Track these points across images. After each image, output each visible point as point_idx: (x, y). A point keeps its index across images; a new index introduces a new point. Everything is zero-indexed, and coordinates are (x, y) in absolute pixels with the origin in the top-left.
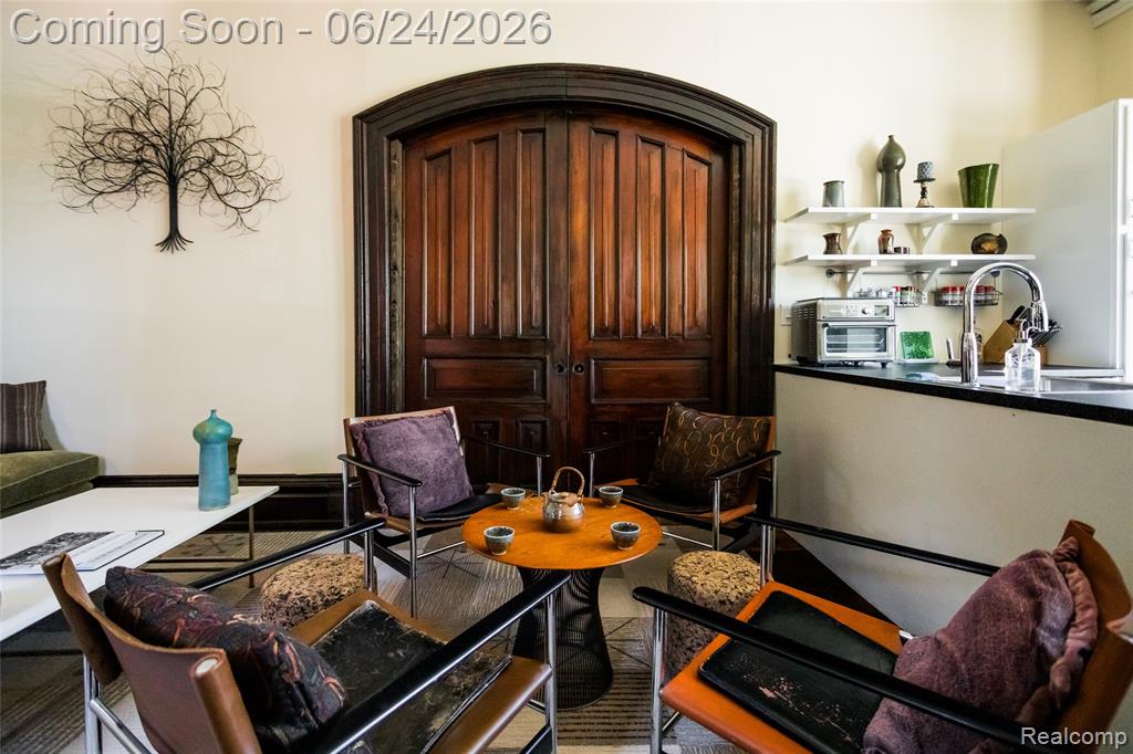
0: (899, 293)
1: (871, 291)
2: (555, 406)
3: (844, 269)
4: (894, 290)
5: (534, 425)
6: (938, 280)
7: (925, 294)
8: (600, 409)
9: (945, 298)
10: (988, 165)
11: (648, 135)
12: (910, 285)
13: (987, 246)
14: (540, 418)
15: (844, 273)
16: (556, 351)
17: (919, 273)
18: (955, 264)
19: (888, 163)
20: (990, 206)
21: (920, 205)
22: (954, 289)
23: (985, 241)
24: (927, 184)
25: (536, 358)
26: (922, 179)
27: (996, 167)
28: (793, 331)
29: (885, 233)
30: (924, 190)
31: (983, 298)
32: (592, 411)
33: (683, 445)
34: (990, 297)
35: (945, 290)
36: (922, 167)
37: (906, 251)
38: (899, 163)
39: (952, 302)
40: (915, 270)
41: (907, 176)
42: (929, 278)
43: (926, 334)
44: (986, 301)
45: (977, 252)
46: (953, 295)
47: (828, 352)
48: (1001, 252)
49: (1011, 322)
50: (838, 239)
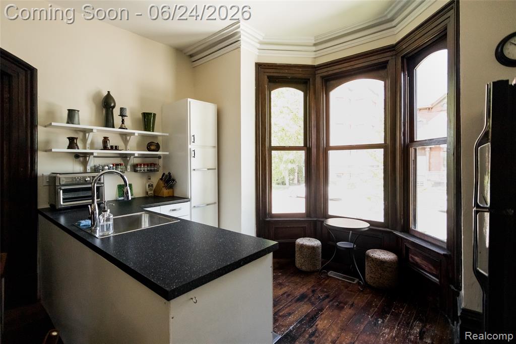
0: (114, 167)
1: (99, 166)
4: (112, 166)
6: (134, 160)
7: (129, 167)
9: (137, 169)
10: (152, 113)
12: (122, 162)
13: (152, 147)
15: (84, 157)
17: (126, 158)
18: (137, 155)
20: (153, 131)
21: (122, 128)
22: (141, 165)
23: (151, 145)
24: (124, 118)
26: (122, 115)
27: (155, 115)
28: (49, 190)
29: (105, 138)
30: (123, 121)
31: (153, 169)
34: (156, 168)
35: (137, 165)
36: (122, 109)
37: (116, 148)
38: (112, 105)
39: (140, 171)
40: (124, 157)
42: (130, 159)
43: (131, 185)
45: (149, 150)
46: (140, 167)
47: (63, 202)
48: (157, 151)
49: (161, 179)
50: (76, 141)
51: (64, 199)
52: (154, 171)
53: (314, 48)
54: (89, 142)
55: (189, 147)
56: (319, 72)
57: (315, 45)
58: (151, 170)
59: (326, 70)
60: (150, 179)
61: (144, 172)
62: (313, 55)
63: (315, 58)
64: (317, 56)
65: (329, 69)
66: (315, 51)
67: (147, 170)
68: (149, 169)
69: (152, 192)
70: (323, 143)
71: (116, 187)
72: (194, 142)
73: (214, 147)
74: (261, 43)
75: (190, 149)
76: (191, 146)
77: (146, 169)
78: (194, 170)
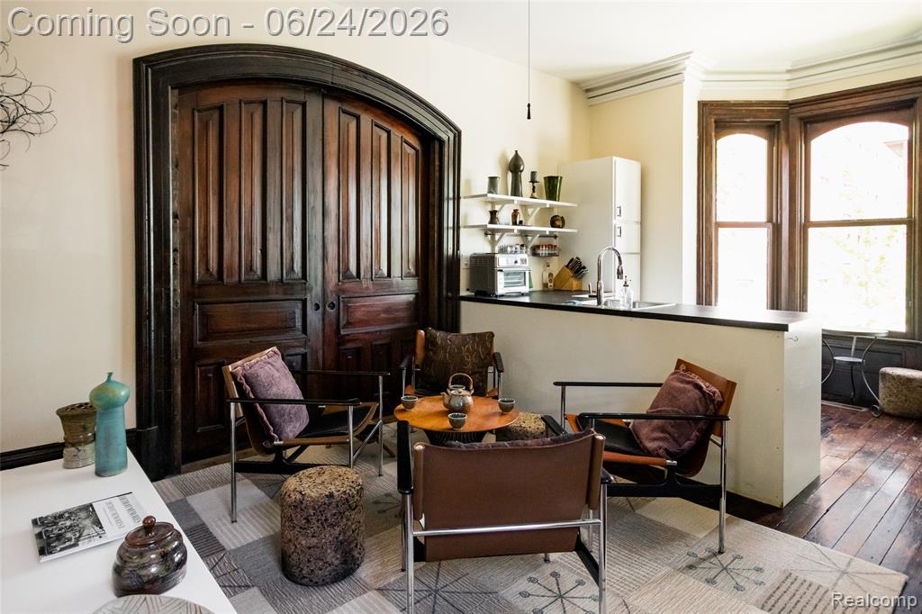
2: (312, 338)
3: (493, 232)
4: (518, 246)
5: (295, 357)
6: (535, 241)
7: (529, 248)
8: (347, 338)
9: (537, 251)
11: (379, 122)
12: (524, 243)
13: (558, 223)
14: (302, 350)
15: (493, 235)
16: (314, 292)
17: (527, 236)
18: (548, 233)
19: (515, 166)
20: (559, 200)
21: (532, 197)
22: (542, 246)
23: (557, 220)
24: (535, 184)
25: (297, 300)
26: (533, 181)
28: (470, 272)
29: (516, 211)
30: (534, 187)
31: (554, 252)
32: (342, 340)
33: (445, 356)
34: (558, 252)
35: (538, 247)
36: (533, 174)
37: (523, 224)
38: (521, 169)
40: (524, 234)
41: (525, 177)
42: (532, 240)
45: (553, 226)
46: (541, 250)
47: (504, 287)
48: (562, 228)
49: (567, 266)
50: (496, 214)
52: (554, 255)
53: (788, 76)
55: (614, 222)
56: (795, 110)
57: (789, 71)
58: (550, 254)
59: (809, 108)
60: (548, 266)
62: (786, 85)
63: (789, 90)
64: (793, 86)
65: (814, 107)
66: (788, 80)
69: (554, 284)
70: (800, 218)
72: (620, 216)
73: (637, 222)
74: (707, 72)
75: (614, 225)
76: (617, 222)
77: (547, 252)
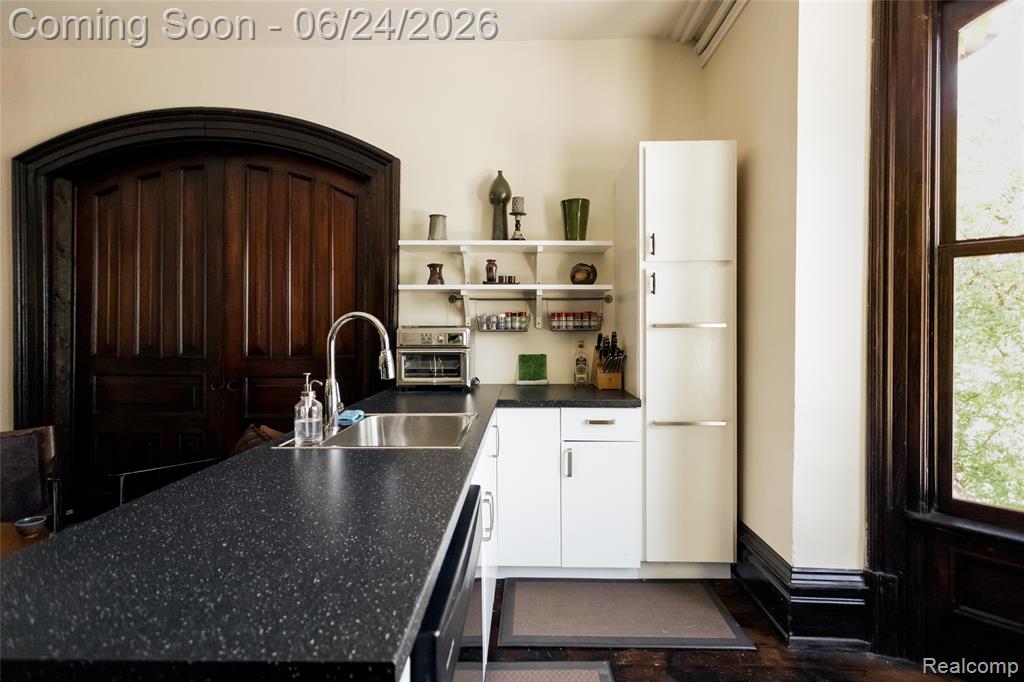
0: (509, 319)
2: (212, 420)
4: (504, 315)
5: (192, 438)
6: (549, 306)
7: (539, 320)
10: (578, 199)
14: (198, 431)
16: (212, 370)
20: (583, 238)
21: (514, 238)
22: (559, 315)
23: (577, 271)
25: (195, 376)
26: (515, 213)
27: (585, 203)
29: (490, 262)
30: (518, 223)
31: (586, 324)
34: (593, 324)
36: (515, 201)
37: (511, 281)
39: (559, 327)
43: (543, 357)
44: (590, 327)
45: (574, 281)
46: (559, 320)
47: (406, 377)
48: (592, 283)
49: (598, 348)
50: (440, 270)
51: (407, 371)
54: (467, 271)
55: (642, 265)
58: (582, 327)
61: (567, 331)
67: (575, 327)
68: (577, 324)
69: (585, 376)
71: (517, 360)
72: (653, 253)
73: (726, 262)
75: (645, 272)
76: (646, 265)
77: (571, 324)
78: (654, 326)
